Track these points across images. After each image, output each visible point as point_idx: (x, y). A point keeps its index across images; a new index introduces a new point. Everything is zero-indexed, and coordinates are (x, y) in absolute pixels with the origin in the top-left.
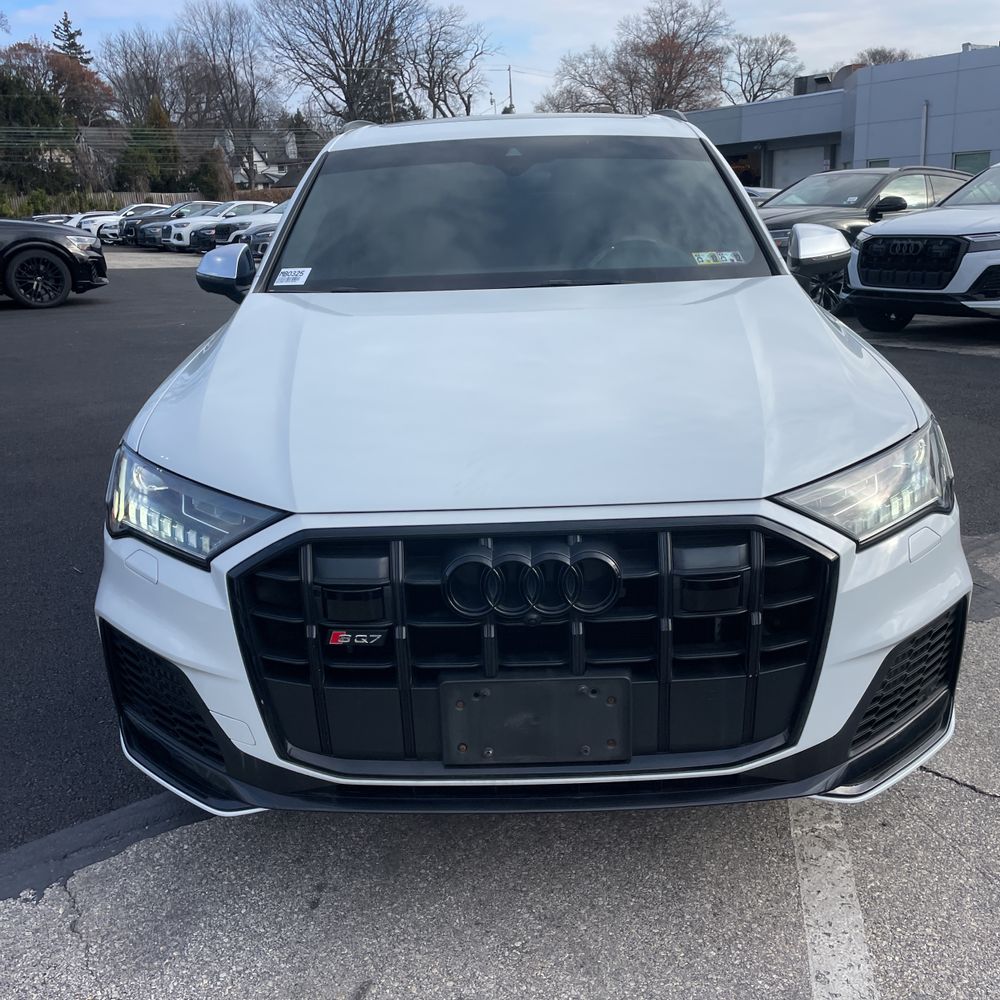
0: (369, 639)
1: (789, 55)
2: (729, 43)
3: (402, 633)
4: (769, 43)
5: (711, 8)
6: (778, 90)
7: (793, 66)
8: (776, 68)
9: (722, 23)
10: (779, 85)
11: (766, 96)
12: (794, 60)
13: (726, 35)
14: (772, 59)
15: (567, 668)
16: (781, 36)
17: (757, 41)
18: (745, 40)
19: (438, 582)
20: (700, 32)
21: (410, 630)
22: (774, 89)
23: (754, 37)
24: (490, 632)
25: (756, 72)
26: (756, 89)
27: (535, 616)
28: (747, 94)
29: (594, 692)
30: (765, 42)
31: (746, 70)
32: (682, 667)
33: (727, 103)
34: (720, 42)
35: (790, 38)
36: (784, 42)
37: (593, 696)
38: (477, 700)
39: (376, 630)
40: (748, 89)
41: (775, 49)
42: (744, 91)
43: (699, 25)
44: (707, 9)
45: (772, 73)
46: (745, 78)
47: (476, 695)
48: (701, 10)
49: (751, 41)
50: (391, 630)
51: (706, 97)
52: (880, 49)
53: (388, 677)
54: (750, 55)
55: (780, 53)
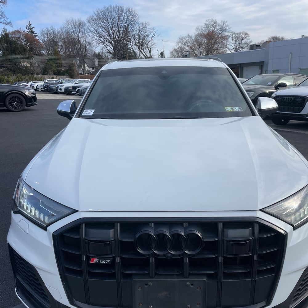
0: (105, 261)
1: (248, 38)
2: (229, 34)
3: (118, 260)
4: (242, 34)
5: (224, 24)
6: (244, 48)
7: (249, 41)
8: (244, 42)
9: (227, 28)
10: (244, 47)
11: (240, 50)
12: (249, 39)
13: (229, 32)
14: (242, 39)
15: (182, 275)
16: (245, 32)
17: (238, 33)
18: (234, 33)
19: (132, 240)
20: (221, 30)
21: (121, 258)
22: (243, 48)
23: (237, 32)
24: (152, 260)
25: (237, 43)
26: (237, 48)
27: (170, 255)
28: (235, 49)
29: (192, 285)
30: (240, 34)
31: (234, 42)
32: (227, 276)
33: (229, 52)
34: (227, 34)
35: (248, 33)
36: (246, 34)
37: (192, 286)
38: (146, 286)
39: (108, 258)
40: (235, 47)
41: (243, 36)
42: (234, 48)
43: (220, 28)
44: (223, 24)
45: (242, 43)
46: (234, 44)
47: (147, 285)
48: (221, 24)
49: (236, 33)
50: (114, 259)
51: (222, 50)
52: (275, 36)
53: (112, 276)
54: (236, 38)
55: (245, 37)
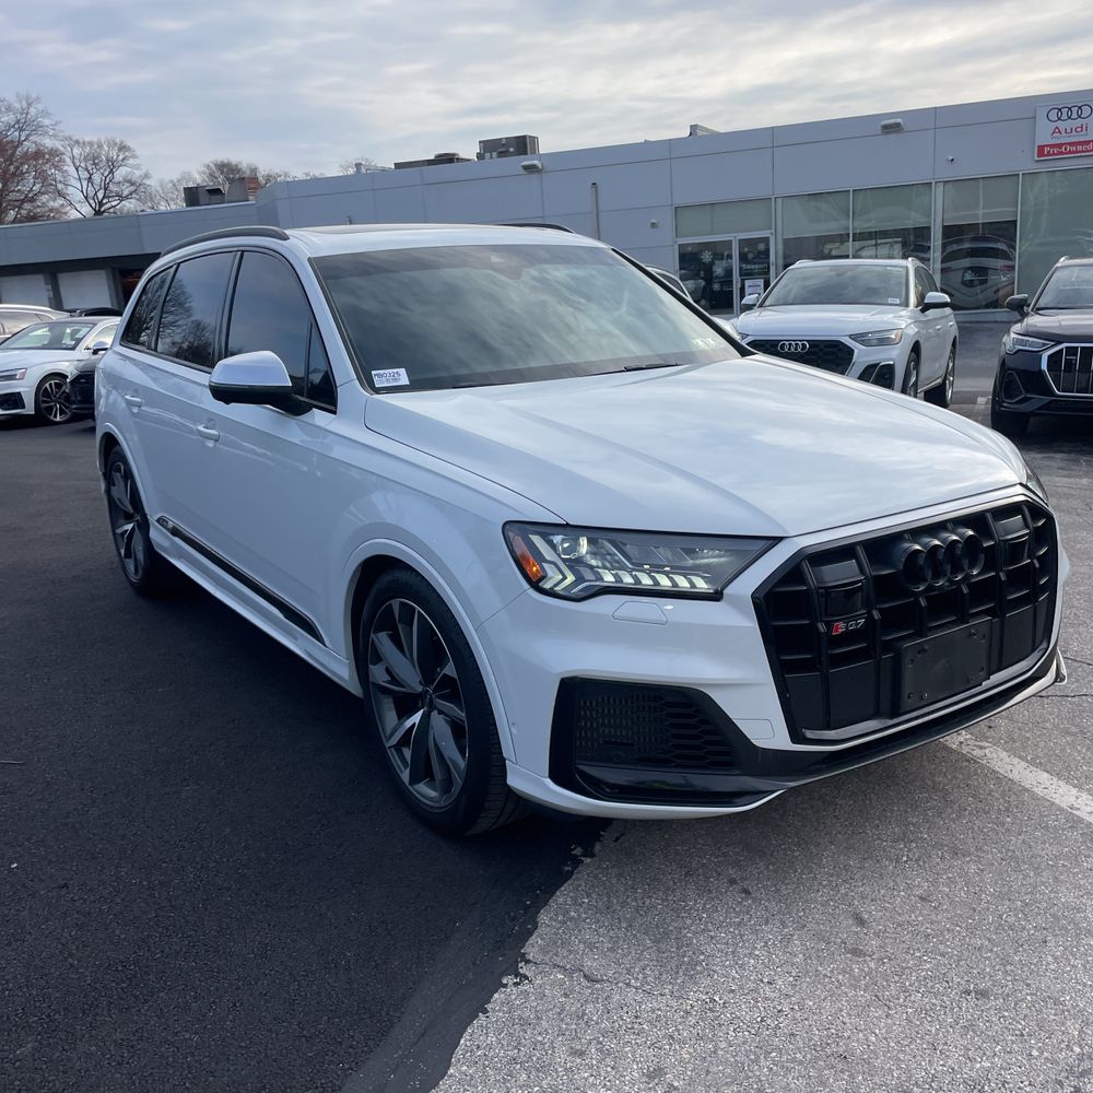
1: (131, 161)
2: (58, 145)
4: (106, 148)
5: (29, 105)
6: (127, 198)
7: (138, 173)
8: (120, 174)
9: (46, 122)
10: (125, 193)
11: (114, 203)
12: (137, 167)
13: (54, 136)
14: (112, 166)
16: (118, 141)
17: (91, 144)
18: (77, 142)
20: (21, 130)
22: (122, 198)
23: (87, 139)
25: (97, 178)
26: (100, 195)
28: (92, 201)
30: (100, 146)
31: (85, 175)
33: (74, 215)
34: (48, 143)
35: (129, 144)
36: (123, 148)
40: (91, 194)
41: (114, 154)
42: (86, 198)
43: (18, 122)
44: (25, 106)
45: (116, 180)
46: (85, 183)
48: (17, 106)
49: (84, 143)
51: (49, 202)
52: (226, 161)
54: (86, 159)
55: (121, 158)
